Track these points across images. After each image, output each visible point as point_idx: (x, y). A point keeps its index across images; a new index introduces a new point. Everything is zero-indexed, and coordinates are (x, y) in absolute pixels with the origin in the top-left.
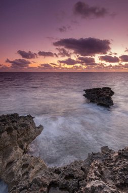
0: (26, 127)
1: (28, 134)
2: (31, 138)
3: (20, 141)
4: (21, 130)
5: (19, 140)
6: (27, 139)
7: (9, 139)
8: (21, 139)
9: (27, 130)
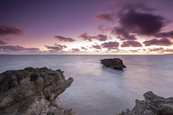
0: (56, 76)
1: (56, 84)
2: (60, 89)
3: (47, 92)
4: (49, 78)
5: (45, 90)
6: (55, 90)
7: (32, 87)
8: (48, 89)
9: (56, 80)
